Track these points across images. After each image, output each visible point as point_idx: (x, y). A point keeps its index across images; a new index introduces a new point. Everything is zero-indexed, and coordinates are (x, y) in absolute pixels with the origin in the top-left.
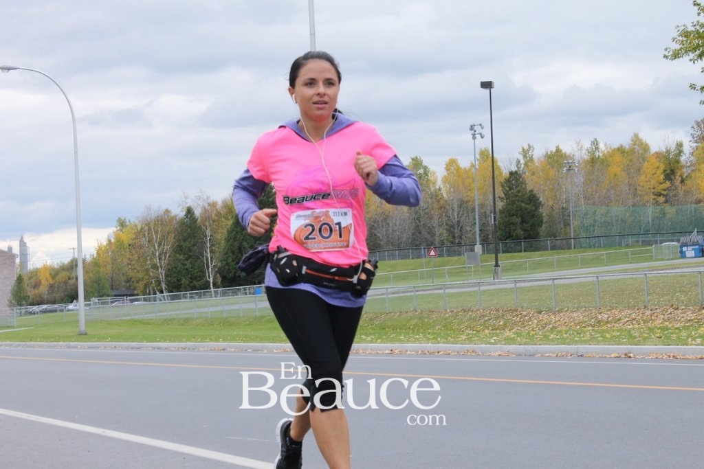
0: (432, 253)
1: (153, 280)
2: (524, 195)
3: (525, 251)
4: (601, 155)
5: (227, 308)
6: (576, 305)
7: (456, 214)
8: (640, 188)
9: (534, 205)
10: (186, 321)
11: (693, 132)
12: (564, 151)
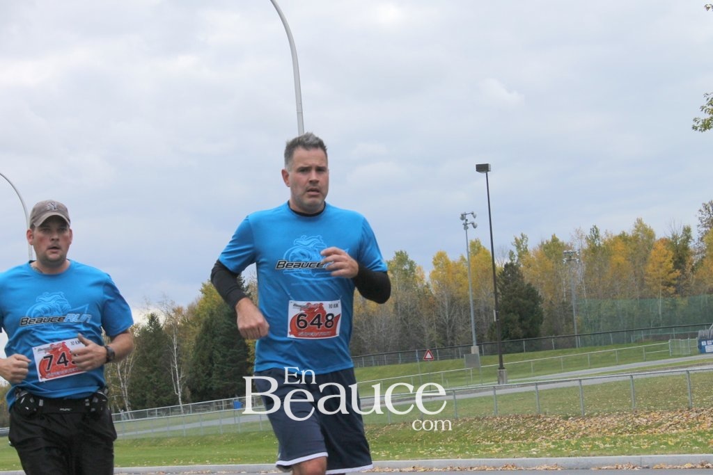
0: (429, 356)
1: (115, 397)
2: (522, 290)
3: (526, 351)
4: (601, 243)
5: (205, 424)
6: (607, 409)
7: (447, 313)
8: (649, 278)
9: (533, 301)
10: (158, 441)
11: (701, 216)
12: (561, 240)
